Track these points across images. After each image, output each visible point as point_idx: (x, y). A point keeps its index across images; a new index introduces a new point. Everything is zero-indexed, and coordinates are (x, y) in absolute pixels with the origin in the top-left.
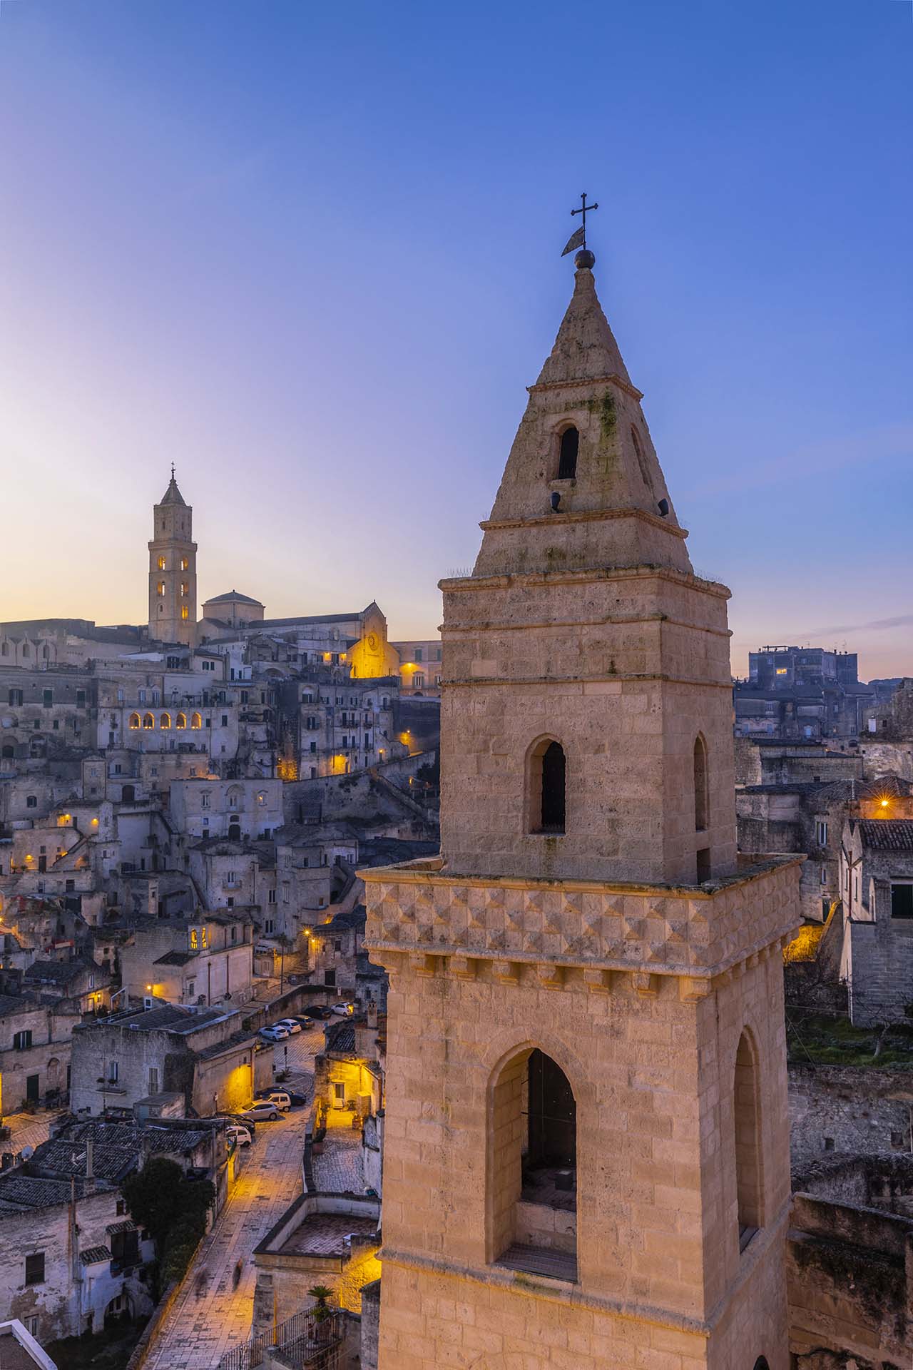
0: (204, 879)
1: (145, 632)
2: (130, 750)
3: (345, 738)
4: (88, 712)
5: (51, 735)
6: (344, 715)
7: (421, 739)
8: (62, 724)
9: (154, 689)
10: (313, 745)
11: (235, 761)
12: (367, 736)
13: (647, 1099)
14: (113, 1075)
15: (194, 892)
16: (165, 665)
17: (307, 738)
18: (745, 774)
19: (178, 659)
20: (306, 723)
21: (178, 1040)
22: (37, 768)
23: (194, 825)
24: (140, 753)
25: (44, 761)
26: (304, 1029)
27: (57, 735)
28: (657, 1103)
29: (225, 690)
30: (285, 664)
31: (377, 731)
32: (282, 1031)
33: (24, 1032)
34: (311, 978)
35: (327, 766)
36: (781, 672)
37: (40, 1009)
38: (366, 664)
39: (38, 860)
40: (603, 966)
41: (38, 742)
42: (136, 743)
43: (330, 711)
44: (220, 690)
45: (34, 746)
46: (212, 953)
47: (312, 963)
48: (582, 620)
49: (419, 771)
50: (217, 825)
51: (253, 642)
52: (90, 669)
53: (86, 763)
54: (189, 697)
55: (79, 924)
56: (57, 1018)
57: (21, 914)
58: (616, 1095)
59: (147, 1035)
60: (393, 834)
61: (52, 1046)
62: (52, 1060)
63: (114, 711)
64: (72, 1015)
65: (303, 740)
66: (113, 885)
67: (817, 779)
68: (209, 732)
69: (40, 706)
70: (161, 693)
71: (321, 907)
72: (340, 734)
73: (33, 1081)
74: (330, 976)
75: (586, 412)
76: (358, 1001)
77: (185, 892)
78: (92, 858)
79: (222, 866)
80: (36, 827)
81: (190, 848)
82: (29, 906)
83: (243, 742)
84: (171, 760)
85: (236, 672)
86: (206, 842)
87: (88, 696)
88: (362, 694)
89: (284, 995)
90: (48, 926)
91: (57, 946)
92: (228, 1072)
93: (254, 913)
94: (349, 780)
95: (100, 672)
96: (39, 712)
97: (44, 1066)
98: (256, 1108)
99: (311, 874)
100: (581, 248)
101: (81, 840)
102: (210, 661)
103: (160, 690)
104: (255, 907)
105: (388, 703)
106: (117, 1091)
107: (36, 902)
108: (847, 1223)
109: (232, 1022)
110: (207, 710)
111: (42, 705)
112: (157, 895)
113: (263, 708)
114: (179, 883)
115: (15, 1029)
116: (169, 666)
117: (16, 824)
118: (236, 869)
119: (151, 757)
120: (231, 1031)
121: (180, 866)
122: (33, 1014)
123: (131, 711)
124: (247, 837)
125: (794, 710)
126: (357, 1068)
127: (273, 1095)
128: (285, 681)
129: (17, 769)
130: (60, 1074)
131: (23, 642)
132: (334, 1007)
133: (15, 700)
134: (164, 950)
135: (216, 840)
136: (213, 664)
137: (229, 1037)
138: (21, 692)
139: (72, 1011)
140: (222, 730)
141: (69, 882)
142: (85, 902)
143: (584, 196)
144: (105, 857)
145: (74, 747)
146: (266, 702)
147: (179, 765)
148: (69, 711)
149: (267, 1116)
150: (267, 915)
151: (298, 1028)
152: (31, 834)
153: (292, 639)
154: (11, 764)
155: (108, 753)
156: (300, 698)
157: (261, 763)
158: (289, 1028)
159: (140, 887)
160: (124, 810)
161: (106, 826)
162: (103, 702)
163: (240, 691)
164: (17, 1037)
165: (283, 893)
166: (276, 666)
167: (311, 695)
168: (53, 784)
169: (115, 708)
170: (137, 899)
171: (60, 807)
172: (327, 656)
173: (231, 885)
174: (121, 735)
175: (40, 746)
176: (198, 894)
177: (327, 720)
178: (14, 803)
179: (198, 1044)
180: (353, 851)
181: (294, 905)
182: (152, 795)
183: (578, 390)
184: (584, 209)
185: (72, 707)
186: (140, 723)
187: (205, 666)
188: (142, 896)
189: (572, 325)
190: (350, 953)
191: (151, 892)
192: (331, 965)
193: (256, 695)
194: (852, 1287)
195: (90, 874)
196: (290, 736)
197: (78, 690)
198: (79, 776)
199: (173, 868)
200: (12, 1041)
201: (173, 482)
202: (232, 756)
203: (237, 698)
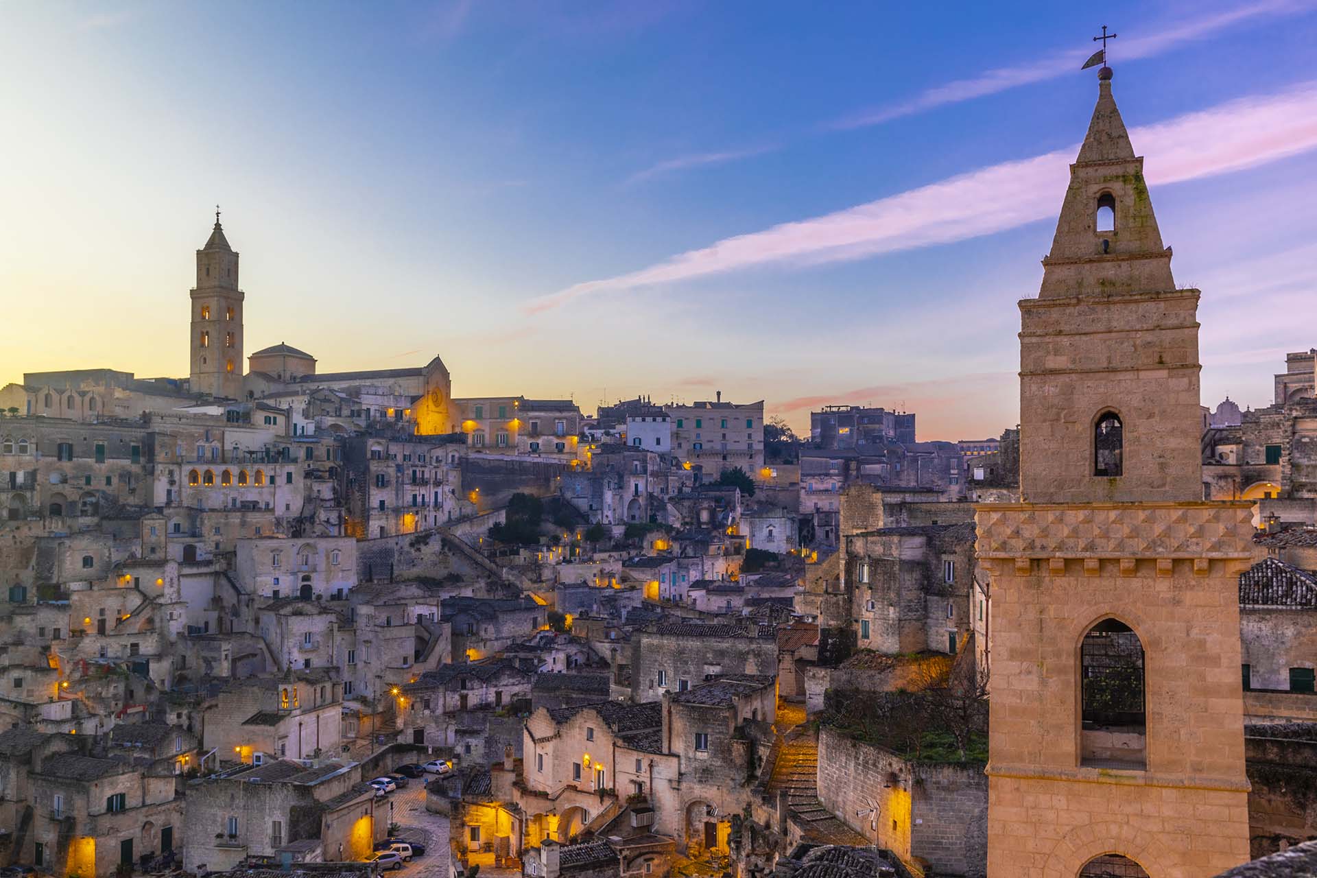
0: (279, 640)
1: (186, 386)
2: (189, 508)
3: (415, 497)
4: (144, 467)
5: (104, 492)
6: (414, 472)
7: (489, 498)
8: (115, 480)
9: (213, 444)
10: (382, 503)
11: (300, 520)
12: (436, 493)
13: (1202, 644)
14: (231, 830)
15: (267, 655)
16: (225, 419)
17: (376, 496)
18: (866, 519)
19: (238, 413)
20: (375, 480)
21: (304, 791)
22: (88, 526)
23: (264, 585)
24: (202, 511)
25: (96, 520)
26: (398, 787)
27: (110, 492)
28: (1208, 645)
29: (289, 446)
30: (349, 419)
31: (447, 489)
32: (378, 789)
33: (117, 795)
34: (399, 737)
35: (397, 524)
36: (844, 431)
37: (133, 771)
38: (430, 421)
39: (96, 623)
40: (1174, 556)
41: (89, 499)
42: (195, 502)
43: (399, 468)
44: (283, 446)
45: (85, 504)
46: (304, 712)
47: (400, 723)
48: (1138, 327)
49: (490, 530)
50: (288, 585)
51: (316, 396)
52: (145, 422)
53: (146, 522)
54: (251, 453)
55: (150, 688)
56: (151, 780)
57: (84, 680)
58: (1177, 643)
59: (270, 788)
60: (468, 593)
61: (146, 809)
62: (146, 823)
63: (172, 467)
64: (165, 777)
65: (372, 498)
66: (181, 648)
67: (935, 523)
68: (272, 490)
69: (91, 461)
70: (220, 449)
71: (405, 666)
72: (409, 491)
73: (127, 846)
74: (419, 734)
75: (1121, 183)
76: (458, 756)
77: (256, 655)
78: (157, 620)
79: (298, 626)
80: (95, 588)
81: (260, 609)
82: (92, 670)
83: (308, 500)
84: (235, 519)
85: (299, 427)
86: (277, 602)
87: (145, 451)
88: (429, 451)
89: (375, 754)
90: (115, 692)
91: (129, 711)
92: (352, 824)
93: (333, 674)
94: (421, 539)
95: (157, 426)
96: (90, 468)
97: (138, 830)
98: (381, 858)
99: (395, 632)
100: (1102, 65)
101: (144, 601)
102: (272, 416)
103: (219, 445)
104: (333, 668)
105: (456, 460)
106: (238, 846)
107: (100, 666)
108: (1275, 750)
109: (353, 774)
110: (271, 466)
111: (94, 460)
112: (230, 658)
113: (329, 464)
114: (249, 645)
115: (109, 793)
116: (228, 420)
117: (74, 586)
118: (314, 629)
119: (214, 515)
120: (352, 783)
121: (250, 628)
122: (126, 776)
123: (190, 467)
124: (319, 597)
125: (858, 469)
126: (494, 810)
127: (394, 846)
128: (350, 437)
129: (69, 527)
130: (155, 837)
131: (67, 394)
132: (425, 766)
133: (64, 455)
134: (251, 711)
135: (288, 601)
136: (275, 418)
137: (350, 788)
138: (71, 446)
139: (166, 773)
140: (287, 488)
141: (132, 645)
142: (153, 666)
143: (1104, 28)
144: (171, 619)
145: (129, 505)
146: (331, 458)
147: (243, 524)
148: (123, 467)
149: (390, 865)
150: (346, 676)
151: (392, 786)
152: (90, 596)
153: (355, 394)
154: (63, 522)
155: (166, 512)
156: (369, 455)
157: (328, 521)
158: (383, 786)
159: (211, 650)
160: (187, 571)
161: (172, 587)
162: (160, 456)
163: (305, 446)
164: (110, 800)
165: (362, 653)
166: (340, 422)
167: (379, 452)
168: (110, 543)
169: (173, 464)
170: (208, 662)
171: (118, 568)
172: (391, 411)
173: (308, 646)
174: (179, 492)
175: (92, 504)
176: (272, 655)
177: (398, 477)
178: (68, 563)
179: (323, 795)
180: (434, 609)
181: (376, 665)
182: (216, 555)
183: (1114, 168)
184: (1105, 38)
185: (126, 463)
186: (200, 480)
187: (268, 420)
188: (215, 659)
189: (1100, 121)
190: (439, 711)
191: (224, 654)
192: (420, 723)
193: (321, 451)
194: (1284, 790)
195: (155, 637)
196: (357, 494)
197: (132, 444)
198: (138, 535)
199: (244, 630)
200: (105, 804)
201: (218, 227)
202: (297, 515)
203: (302, 454)
